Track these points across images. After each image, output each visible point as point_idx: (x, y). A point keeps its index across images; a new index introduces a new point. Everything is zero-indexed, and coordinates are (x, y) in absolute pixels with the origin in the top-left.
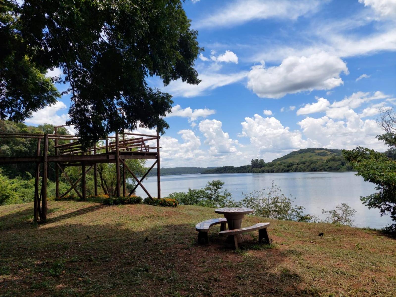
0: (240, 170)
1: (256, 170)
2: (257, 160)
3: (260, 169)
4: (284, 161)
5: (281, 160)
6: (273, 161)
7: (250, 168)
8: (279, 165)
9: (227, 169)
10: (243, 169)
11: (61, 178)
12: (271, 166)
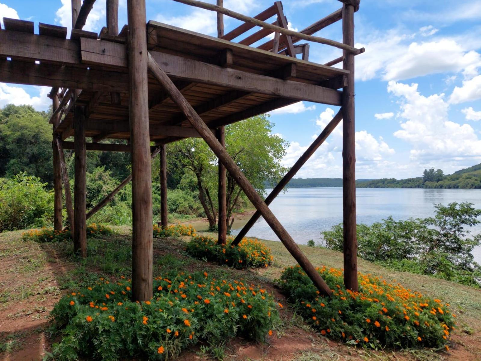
0: (405, 185)
1: (429, 185)
2: (432, 171)
3: (435, 184)
4: (476, 173)
5: (469, 172)
6: (456, 172)
7: (421, 182)
8: (467, 178)
9: (386, 182)
10: (409, 182)
11: (181, 185)
12: (453, 180)
